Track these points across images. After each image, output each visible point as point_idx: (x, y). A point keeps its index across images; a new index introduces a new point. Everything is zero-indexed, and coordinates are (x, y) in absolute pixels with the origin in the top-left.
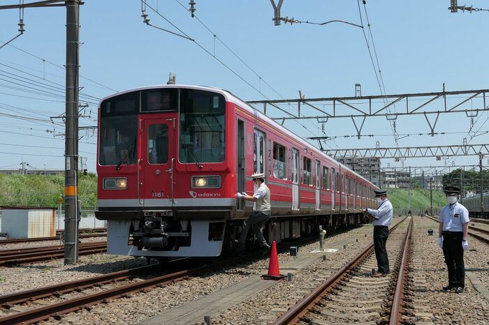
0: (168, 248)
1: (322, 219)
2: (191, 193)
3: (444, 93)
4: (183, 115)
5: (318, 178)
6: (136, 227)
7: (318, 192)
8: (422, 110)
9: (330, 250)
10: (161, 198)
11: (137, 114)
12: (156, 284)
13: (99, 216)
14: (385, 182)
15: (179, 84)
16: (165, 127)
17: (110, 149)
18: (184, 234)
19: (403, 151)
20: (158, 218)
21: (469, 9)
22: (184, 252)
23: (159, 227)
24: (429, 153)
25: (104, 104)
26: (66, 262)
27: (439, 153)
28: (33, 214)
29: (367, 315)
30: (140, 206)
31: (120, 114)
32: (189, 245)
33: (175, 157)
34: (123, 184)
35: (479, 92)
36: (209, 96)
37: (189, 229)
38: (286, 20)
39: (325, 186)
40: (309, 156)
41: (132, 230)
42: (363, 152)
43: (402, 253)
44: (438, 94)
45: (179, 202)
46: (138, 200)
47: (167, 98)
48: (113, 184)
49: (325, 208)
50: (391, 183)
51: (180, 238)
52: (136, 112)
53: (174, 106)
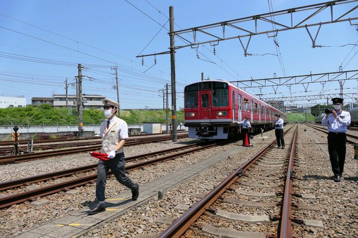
0: (209, 136)
1: (262, 126)
2: (217, 117)
3: (311, 75)
4: (214, 91)
5: (260, 110)
6: (198, 129)
7: (260, 116)
8: (301, 82)
9: (265, 137)
12: (207, 148)
13: (186, 125)
14: (286, 110)
15: (211, 80)
16: (207, 95)
17: (188, 103)
18: (215, 131)
19: (294, 98)
20: (206, 126)
21: (320, 46)
22: (215, 137)
23: (206, 129)
24: (305, 99)
25: (186, 88)
26: (173, 141)
27: (309, 99)
28: (154, 125)
29: (281, 158)
30: (199, 122)
31: (192, 91)
33: (211, 105)
34: (193, 115)
35: (326, 74)
36: (222, 83)
37: (217, 130)
38: (249, 55)
39: (263, 113)
40: (256, 102)
41: (197, 130)
42: (277, 99)
43: (293, 138)
44: (309, 76)
45: (213, 121)
46: (199, 120)
47: (208, 85)
48: (190, 115)
49: (263, 121)
50: (288, 110)
51: (213, 133)
52: (197, 90)
53: (210, 87)
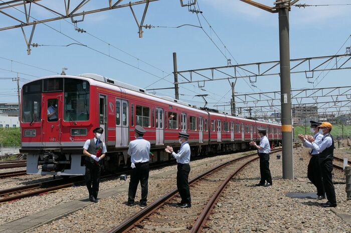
2: (71, 138)
4: (66, 93)
6: (41, 158)
10: (54, 141)
11: (41, 93)
13: (22, 151)
15: (68, 76)
17: (27, 113)
18: (67, 162)
20: (52, 153)
22: (65, 173)
23: (52, 158)
25: (24, 86)
30: (43, 146)
31: (34, 93)
32: (70, 168)
33: (61, 118)
36: (81, 81)
37: (70, 159)
40: (174, 111)
41: (39, 160)
45: (64, 144)
46: (41, 143)
47: (56, 84)
48: (29, 134)
52: (41, 92)
53: (61, 88)
